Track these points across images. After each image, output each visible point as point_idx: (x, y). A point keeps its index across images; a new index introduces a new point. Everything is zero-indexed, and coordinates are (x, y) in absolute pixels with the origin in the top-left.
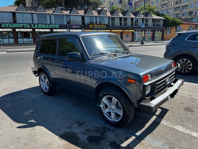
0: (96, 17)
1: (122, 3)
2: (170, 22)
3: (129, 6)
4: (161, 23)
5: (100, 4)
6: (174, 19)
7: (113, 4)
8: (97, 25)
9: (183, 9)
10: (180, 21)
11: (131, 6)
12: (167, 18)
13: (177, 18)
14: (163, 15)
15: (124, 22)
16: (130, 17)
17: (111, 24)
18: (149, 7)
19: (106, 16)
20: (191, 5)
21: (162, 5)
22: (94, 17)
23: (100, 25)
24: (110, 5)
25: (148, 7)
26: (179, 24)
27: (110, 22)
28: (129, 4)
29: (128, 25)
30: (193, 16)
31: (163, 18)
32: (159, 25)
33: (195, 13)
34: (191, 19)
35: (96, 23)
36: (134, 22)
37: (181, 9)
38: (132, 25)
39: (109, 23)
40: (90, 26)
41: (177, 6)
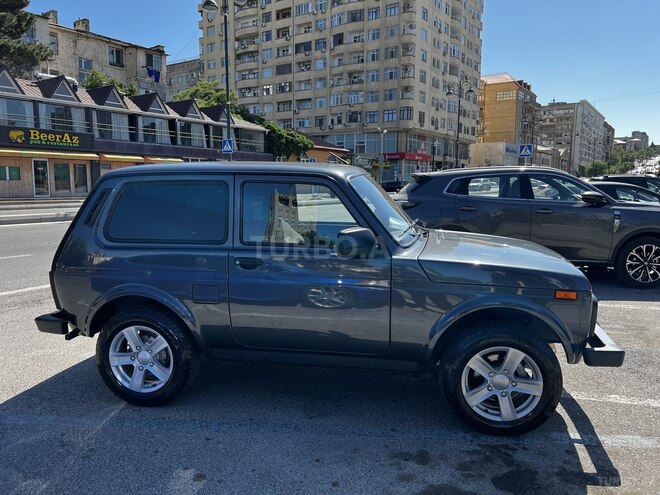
0: (35, 103)
1: (123, 66)
2: (284, 141)
3: (150, 79)
4: (260, 143)
5: (44, 59)
6: (291, 135)
7: (89, 64)
8: (41, 131)
9: (299, 109)
10: (306, 141)
11: (157, 80)
12: (273, 131)
13: (299, 133)
14: (261, 121)
15: (145, 131)
16: (166, 115)
17: (97, 135)
18: (217, 91)
19: (77, 103)
20: (318, 100)
21: (241, 89)
22: (25, 103)
23: (55, 133)
24: (80, 66)
25: (213, 91)
26: (306, 148)
27: (96, 128)
28: (150, 73)
29: (158, 140)
30: (328, 130)
31: (264, 129)
32: (254, 147)
33: (330, 123)
34: (323, 137)
35: (37, 125)
36: (179, 132)
37: (294, 106)
38: (174, 140)
39: (90, 130)
40: (13, 135)
41: (282, 97)
